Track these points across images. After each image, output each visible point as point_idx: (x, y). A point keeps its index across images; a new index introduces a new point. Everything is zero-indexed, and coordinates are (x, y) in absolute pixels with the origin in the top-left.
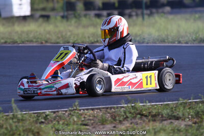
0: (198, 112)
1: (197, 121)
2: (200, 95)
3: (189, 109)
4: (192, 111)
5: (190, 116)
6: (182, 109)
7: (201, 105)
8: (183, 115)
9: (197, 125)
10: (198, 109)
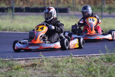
0: (10, 65)
1: (10, 69)
2: (11, 56)
3: (5, 63)
4: (6, 64)
5: (6, 67)
6: (1, 63)
7: (11, 61)
8: (2, 66)
9: (10, 71)
10: (10, 63)
